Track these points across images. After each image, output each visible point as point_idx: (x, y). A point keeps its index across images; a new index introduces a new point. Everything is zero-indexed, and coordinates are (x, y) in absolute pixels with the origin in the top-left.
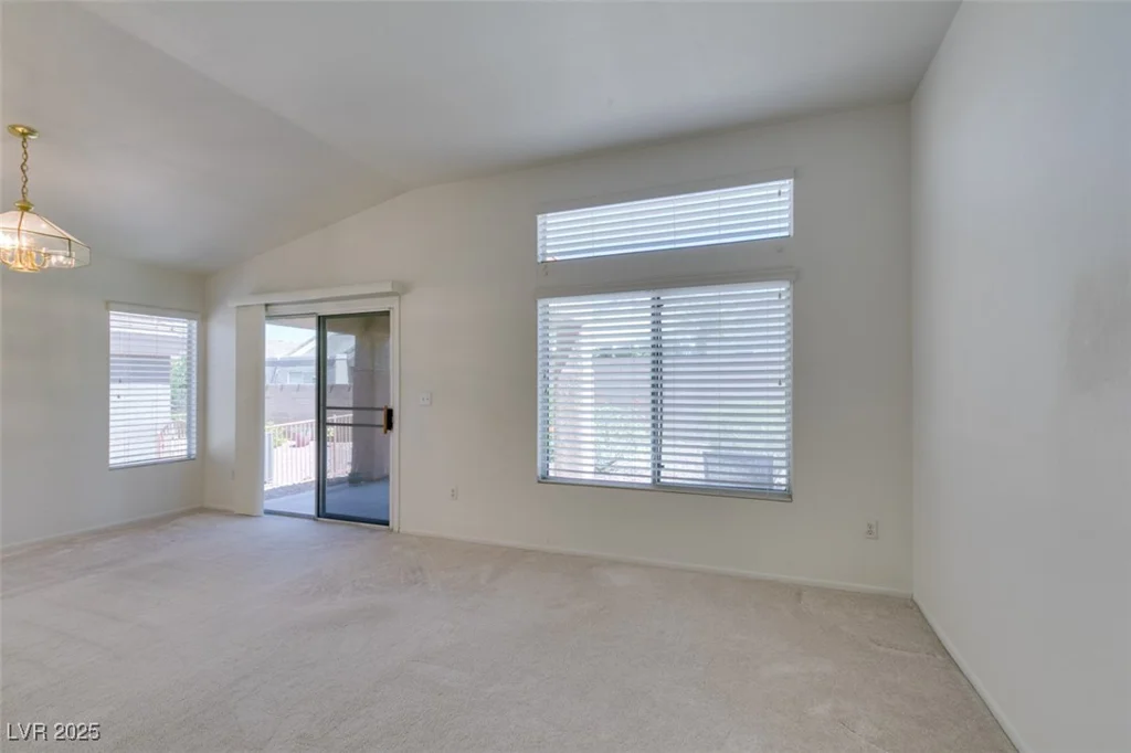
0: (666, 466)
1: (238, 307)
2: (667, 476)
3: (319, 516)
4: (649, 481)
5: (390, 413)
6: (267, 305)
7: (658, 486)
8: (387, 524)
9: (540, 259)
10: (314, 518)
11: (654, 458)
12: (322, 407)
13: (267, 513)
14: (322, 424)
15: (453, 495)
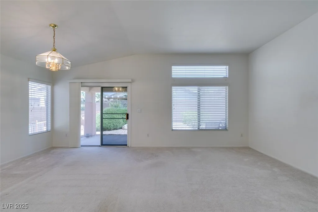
0: (201, 125)
1: (70, 82)
2: (201, 127)
3: (101, 145)
4: (197, 129)
5: (128, 115)
6: (81, 83)
7: (200, 130)
8: (126, 145)
9: (173, 77)
10: (100, 146)
11: (198, 123)
12: (102, 114)
13: (82, 146)
14: (102, 118)
15: (148, 136)
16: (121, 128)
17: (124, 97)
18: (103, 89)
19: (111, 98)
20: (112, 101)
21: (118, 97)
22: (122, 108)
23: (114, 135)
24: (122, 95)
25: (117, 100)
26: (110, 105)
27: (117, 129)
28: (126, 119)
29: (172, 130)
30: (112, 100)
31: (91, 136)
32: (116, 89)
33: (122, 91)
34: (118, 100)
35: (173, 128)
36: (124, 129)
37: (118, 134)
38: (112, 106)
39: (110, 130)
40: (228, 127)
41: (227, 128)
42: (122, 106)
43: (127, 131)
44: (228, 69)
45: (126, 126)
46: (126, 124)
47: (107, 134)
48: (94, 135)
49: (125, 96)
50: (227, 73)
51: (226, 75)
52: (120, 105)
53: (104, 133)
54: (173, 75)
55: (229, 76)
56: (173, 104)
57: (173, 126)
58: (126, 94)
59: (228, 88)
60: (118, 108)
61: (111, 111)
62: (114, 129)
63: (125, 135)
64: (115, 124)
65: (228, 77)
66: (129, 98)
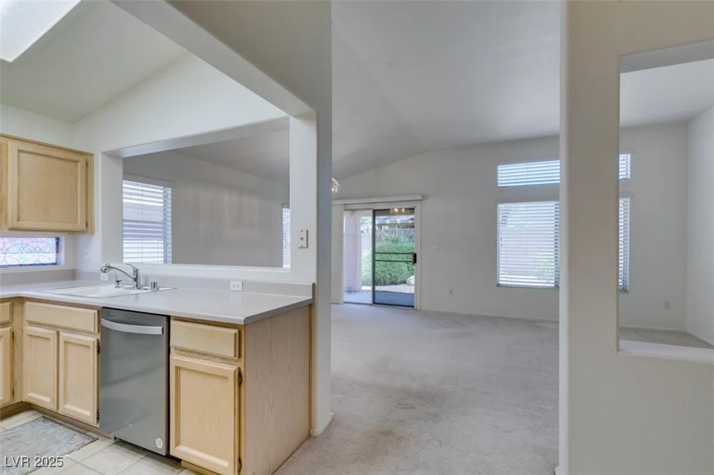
3: (374, 304)
4: (552, 285)
5: (415, 255)
6: (344, 204)
8: (413, 307)
9: (500, 186)
10: (371, 305)
11: (556, 275)
12: (374, 253)
13: (345, 303)
14: (374, 261)
15: (451, 293)
16: (404, 282)
17: (410, 222)
18: (375, 213)
19: (385, 225)
20: (386, 231)
21: (399, 222)
22: (407, 245)
23: (391, 292)
24: (406, 218)
25: (396, 227)
26: (383, 238)
27: (396, 284)
28: (411, 263)
29: (498, 285)
30: (387, 227)
31: (355, 292)
32: (396, 210)
33: (406, 214)
34: (399, 227)
35: (501, 282)
36: (410, 285)
37: (399, 291)
38: (388, 240)
39: (385, 284)
40: (628, 284)
41: (628, 288)
42: (407, 239)
43: (413, 287)
44: (629, 160)
45: (412, 279)
46: (413, 275)
47: (380, 290)
48: (359, 291)
49: (412, 219)
50: (627, 170)
51: (627, 174)
52: (402, 238)
53: (378, 288)
54: (500, 182)
55: (631, 175)
56: (500, 236)
57: (500, 279)
58: (412, 216)
59: (629, 201)
60: (399, 245)
61: (386, 250)
62: (392, 283)
63: (410, 294)
64: (393, 274)
65: (629, 177)
66: (417, 225)
